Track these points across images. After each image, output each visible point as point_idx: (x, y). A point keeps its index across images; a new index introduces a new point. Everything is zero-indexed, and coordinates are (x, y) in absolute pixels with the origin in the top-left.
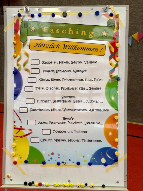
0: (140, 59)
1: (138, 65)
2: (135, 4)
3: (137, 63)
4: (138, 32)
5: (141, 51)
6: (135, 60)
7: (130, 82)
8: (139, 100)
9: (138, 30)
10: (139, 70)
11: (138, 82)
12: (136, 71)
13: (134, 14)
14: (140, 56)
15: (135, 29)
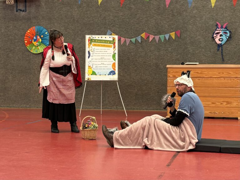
0: (149, 54)
1: (148, 58)
2: (141, 12)
3: (147, 56)
4: (145, 33)
5: (149, 47)
6: (145, 55)
7: (144, 73)
8: (153, 89)
9: (145, 31)
10: (149, 63)
11: (149, 73)
12: (147, 64)
13: (141, 18)
14: (148, 51)
15: (143, 30)
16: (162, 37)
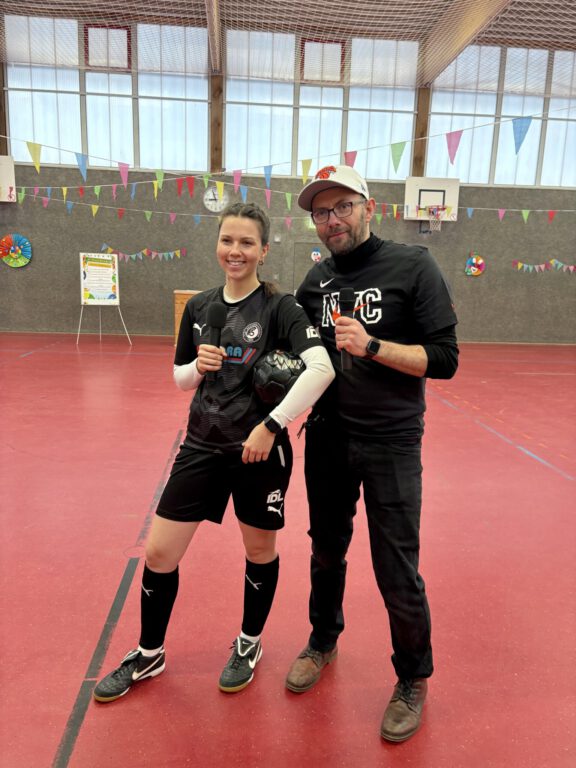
0: (152, 273)
4: (146, 249)
5: (152, 265)
10: (152, 283)
11: (153, 294)
14: (151, 269)
15: (144, 246)
16: (166, 254)
